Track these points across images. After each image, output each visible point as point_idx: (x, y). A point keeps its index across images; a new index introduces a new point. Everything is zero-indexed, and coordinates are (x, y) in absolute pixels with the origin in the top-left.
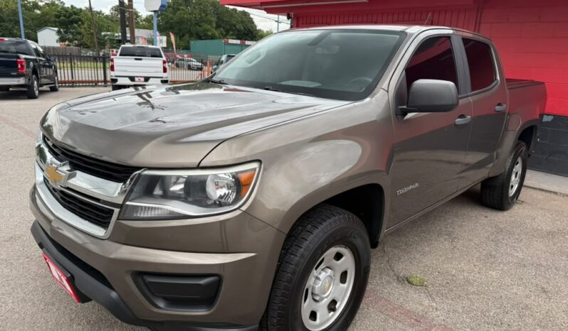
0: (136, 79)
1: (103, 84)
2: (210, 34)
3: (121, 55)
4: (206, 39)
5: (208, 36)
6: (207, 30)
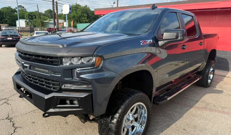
5: (84, 22)
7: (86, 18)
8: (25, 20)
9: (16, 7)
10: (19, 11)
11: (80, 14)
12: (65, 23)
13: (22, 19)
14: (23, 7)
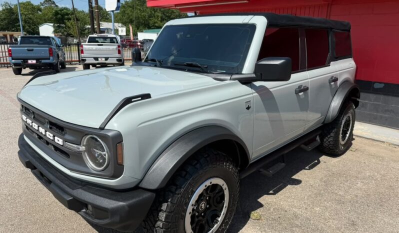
0: (99, 59)
1: (78, 63)
2: (156, 25)
3: (89, 42)
4: (154, 28)
5: (156, 26)
6: (155, 23)
7: (160, 19)
8: (52, 24)
9: (41, 3)
10: (46, 8)
11: (150, 13)
12: (120, 29)
13: (48, 23)
14: (54, 3)
